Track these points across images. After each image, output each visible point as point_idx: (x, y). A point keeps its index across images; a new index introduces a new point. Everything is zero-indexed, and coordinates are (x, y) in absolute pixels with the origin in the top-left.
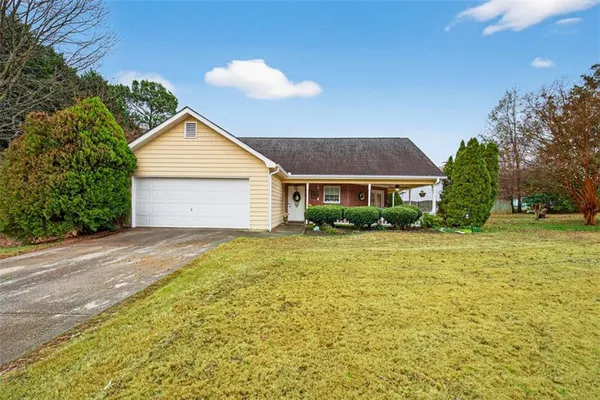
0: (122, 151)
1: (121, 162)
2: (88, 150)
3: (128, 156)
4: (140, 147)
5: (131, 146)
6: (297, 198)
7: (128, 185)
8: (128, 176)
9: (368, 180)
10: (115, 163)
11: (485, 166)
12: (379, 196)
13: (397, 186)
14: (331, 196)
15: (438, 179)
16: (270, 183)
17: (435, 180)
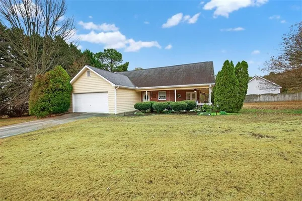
0: (65, 85)
1: (64, 89)
2: (52, 86)
3: (68, 86)
4: (74, 82)
8: (68, 94)
9: (175, 87)
11: (234, 76)
12: (194, 95)
13: (195, 90)
14: (162, 96)
15: (210, 84)
16: (115, 93)
17: (209, 86)
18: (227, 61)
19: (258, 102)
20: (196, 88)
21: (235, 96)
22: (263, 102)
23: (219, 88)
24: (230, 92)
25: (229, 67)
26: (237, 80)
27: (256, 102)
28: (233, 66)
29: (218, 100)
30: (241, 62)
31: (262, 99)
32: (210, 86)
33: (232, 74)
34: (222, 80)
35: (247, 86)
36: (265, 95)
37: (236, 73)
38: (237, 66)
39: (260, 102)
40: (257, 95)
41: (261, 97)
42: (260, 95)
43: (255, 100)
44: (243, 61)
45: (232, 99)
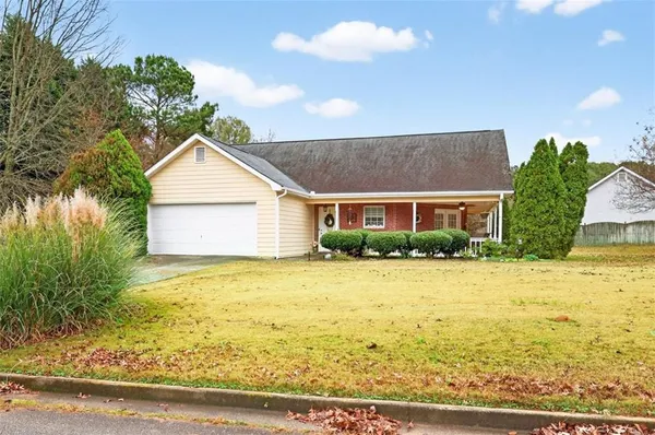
0: (140, 180)
1: (139, 192)
2: (115, 184)
3: (144, 185)
4: (154, 175)
5: (147, 174)
6: (331, 222)
7: (144, 212)
8: (145, 204)
9: (413, 197)
10: (135, 193)
11: (557, 177)
12: (453, 217)
13: (462, 204)
14: (374, 219)
15: (502, 193)
16: (277, 207)
17: (499, 196)
18: (543, 142)
19: (620, 244)
20: (464, 200)
21: (557, 222)
22: (634, 244)
23: (522, 202)
24: (547, 211)
25: (547, 156)
26: (563, 186)
27: (614, 244)
28: (555, 150)
29: (520, 230)
30: (573, 144)
31: (631, 235)
32: (502, 197)
33: (552, 172)
34: (529, 184)
35: (585, 201)
36: (639, 223)
37: (562, 169)
38: (564, 153)
39: (625, 244)
40: (618, 226)
41: (630, 229)
42: (626, 226)
43: (613, 239)
44: (578, 144)
45: (550, 227)
